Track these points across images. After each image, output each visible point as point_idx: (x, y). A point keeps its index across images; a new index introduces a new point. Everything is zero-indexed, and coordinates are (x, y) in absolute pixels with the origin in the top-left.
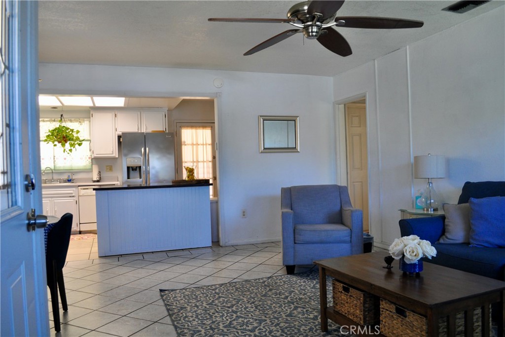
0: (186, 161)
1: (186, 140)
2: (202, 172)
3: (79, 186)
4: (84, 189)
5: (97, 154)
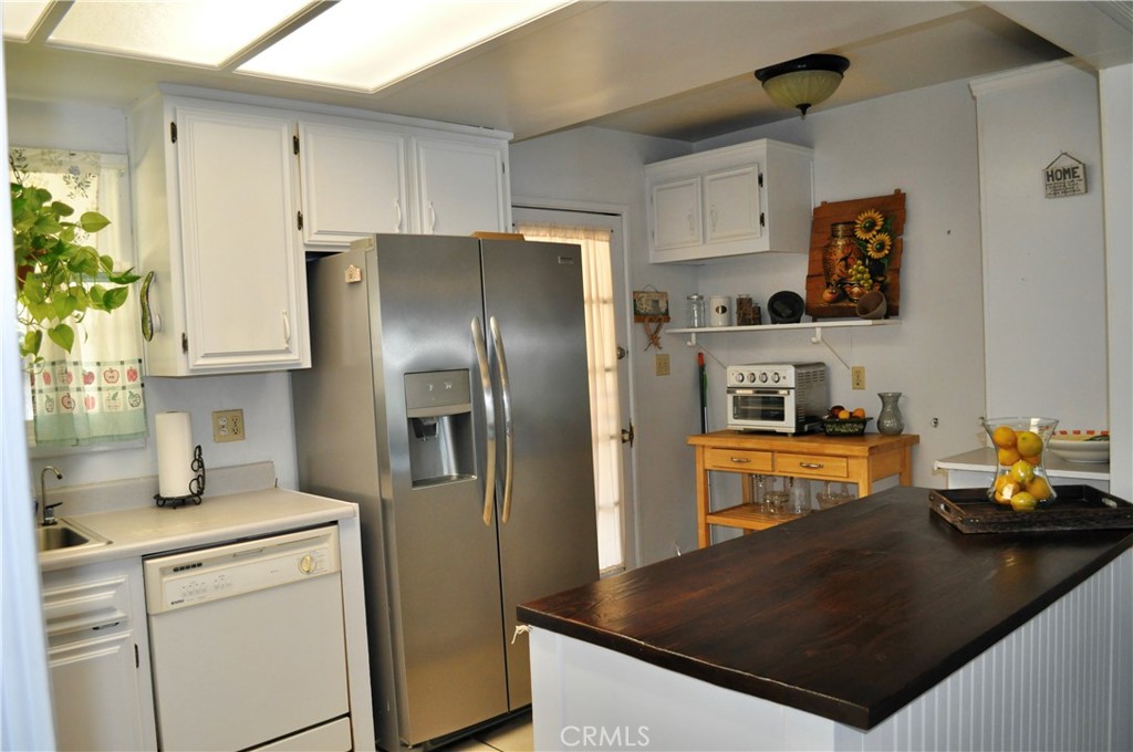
3: (147, 556)
4: (176, 570)
5: (207, 356)
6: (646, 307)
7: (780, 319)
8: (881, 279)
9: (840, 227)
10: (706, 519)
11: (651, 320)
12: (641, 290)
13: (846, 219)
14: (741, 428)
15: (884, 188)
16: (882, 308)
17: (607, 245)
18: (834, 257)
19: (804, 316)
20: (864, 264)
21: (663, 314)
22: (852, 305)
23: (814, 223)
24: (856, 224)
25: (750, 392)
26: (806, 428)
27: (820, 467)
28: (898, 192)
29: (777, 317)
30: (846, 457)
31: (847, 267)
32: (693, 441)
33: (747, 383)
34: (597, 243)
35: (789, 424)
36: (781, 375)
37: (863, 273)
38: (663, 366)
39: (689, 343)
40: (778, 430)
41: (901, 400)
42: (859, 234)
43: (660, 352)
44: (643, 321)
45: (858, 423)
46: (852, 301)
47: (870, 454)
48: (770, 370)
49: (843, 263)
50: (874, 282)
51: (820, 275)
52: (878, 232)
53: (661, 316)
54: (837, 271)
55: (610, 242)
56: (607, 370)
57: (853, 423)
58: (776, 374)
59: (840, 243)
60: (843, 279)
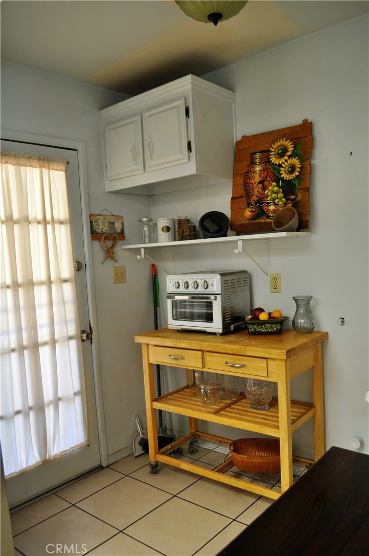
6: (102, 227)
7: (209, 234)
8: (292, 197)
9: (257, 155)
10: (152, 405)
11: (106, 239)
12: (98, 213)
13: (262, 148)
14: (179, 328)
15: (293, 119)
16: (294, 222)
17: (62, 174)
18: (253, 181)
19: (229, 232)
20: (278, 186)
21: (118, 234)
22: (269, 220)
23: (235, 154)
24: (271, 151)
25: (186, 298)
26: (232, 327)
27: (243, 366)
28: (305, 121)
29: (208, 233)
30: (266, 358)
31: (264, 188)
32: (139, 339)
33: (182, 289)
34: (52, 171)
35: (216, 325)
36: (210, 283)
37: (277, 193)
38: (120, 276)
39: (139, 257)
40: (208, 330)
41: (312, 302)
42: (274, 160)
43: (116, 265)
44: (99, 240)
45: (276, 324)
46: (268, 217)
47: (287, 358)
48: (200, 279)
49: (260, 185)
50: (287, 200)
51: (242, 197)
52: (289, 157)
53: (117, 235)
54: (256, 192)
55: (66, 172)
56: (66, 281)
57: (271, 323)
58: (206, 281)
59: (258, 169)
60: (261, 199)
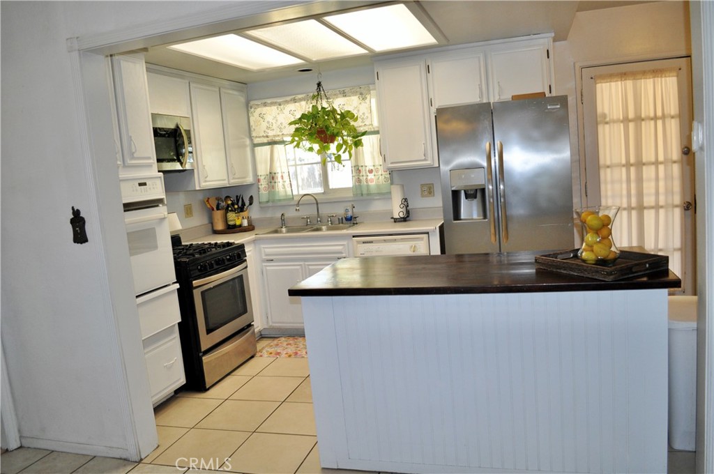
0: (608, 163)
1: (606, 111)
2: (653, 191)
3: (354, 237)
4: (364, 243)
5: (392, 163)
55: (677, 76)
